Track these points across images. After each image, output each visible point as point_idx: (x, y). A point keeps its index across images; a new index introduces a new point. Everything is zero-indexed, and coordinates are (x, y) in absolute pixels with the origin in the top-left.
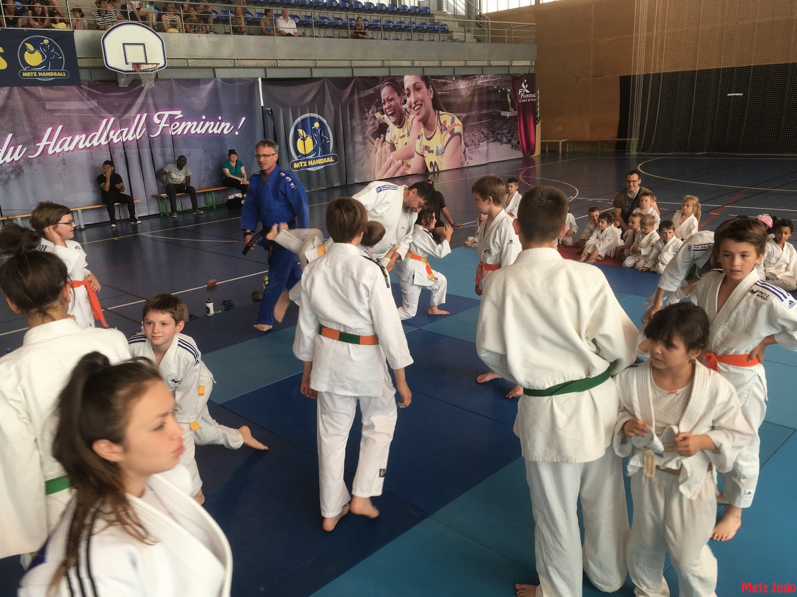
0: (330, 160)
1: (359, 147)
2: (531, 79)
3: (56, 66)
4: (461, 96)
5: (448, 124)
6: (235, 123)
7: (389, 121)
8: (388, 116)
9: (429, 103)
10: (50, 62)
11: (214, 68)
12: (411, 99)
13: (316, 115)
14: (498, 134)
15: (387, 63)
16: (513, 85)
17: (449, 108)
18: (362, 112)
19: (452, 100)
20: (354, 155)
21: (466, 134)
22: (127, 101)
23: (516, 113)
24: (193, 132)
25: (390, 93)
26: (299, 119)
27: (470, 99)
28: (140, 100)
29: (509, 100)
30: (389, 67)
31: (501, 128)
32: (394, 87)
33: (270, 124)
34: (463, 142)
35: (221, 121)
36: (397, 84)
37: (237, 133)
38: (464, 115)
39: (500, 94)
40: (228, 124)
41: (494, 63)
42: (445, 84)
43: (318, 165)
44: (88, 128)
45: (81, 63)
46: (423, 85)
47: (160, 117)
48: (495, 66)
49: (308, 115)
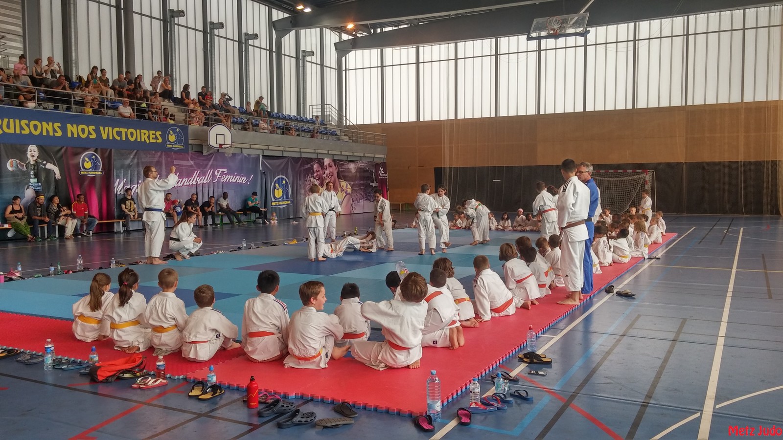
0: (289, 202)
1: (302, 196)
2: (384, 165)
3: (180, 143)
4: (351, 172)
5: (344, 188)
6: (248, 178)
7: (317, 183)
8: (317, 180)
9: (335, 175)
10: (178, 141)
11: (241, 148)
12: (327, 172)
13: (284, 177)
14: (368, 196)
15: (316, 151)
16: (376, 168)
17: (345, 178)
18: (305, 177)
19: (347, 174)
20: (300, 200)
21: (353, 194)
22: (205, 162)
23: (377, 184)
24: (231, 181)
25: (318, 167)
26: (277, 178)
27: (355, 174)
28: (211, 163)
29: (374, 177)
30: (317, 153)
31: (370, 193)
32: (320, 164)
33: (264, 180)
34: (351, 199)
35: (242, 176)
36: (321, 162)
37: (249, 183)
38: (352, 183)
39: (369, 173)
40: (245, 178)
41: (366, 155)
42: (343, 164)
43: (283, 205)
44: (189, 175)
45: (190, 142)
46: (333, 164)
47: (218, 172)
48: (368, 157)
49: (280, 176)
